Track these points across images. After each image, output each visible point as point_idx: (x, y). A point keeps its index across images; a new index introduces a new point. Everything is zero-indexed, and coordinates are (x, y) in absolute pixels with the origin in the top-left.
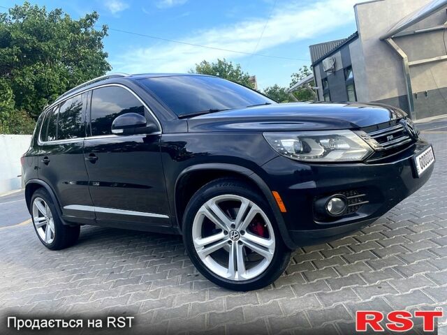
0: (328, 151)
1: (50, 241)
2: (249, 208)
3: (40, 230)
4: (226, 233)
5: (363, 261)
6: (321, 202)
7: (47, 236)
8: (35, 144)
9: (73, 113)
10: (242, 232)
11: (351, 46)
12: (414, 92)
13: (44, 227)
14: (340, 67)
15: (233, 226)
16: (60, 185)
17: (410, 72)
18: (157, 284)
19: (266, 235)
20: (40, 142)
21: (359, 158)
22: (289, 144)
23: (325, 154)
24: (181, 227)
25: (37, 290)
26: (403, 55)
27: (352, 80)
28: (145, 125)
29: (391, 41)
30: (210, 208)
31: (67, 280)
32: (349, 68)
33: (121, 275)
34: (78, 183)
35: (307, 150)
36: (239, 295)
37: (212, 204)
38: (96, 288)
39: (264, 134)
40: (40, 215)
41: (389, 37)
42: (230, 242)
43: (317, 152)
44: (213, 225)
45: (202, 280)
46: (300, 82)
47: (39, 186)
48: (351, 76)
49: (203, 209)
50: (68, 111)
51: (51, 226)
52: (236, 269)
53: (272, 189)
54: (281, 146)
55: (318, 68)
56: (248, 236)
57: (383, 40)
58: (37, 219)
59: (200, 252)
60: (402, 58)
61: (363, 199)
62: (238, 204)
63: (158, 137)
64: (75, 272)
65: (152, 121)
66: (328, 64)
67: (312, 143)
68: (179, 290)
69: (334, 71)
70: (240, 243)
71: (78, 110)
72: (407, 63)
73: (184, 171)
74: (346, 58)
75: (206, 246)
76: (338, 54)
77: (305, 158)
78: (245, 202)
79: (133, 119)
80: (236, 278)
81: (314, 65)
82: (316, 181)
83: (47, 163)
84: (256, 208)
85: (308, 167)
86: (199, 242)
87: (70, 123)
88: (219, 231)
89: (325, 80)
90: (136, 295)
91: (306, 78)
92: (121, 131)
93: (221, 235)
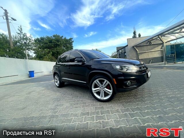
0: (127, 70)
1: (58, 86)
2: (106, 82)
3: (56, 83)
4: (100, 88)
5: (133, 97)
6: (125, 82)
7: (57, 84)
8: (56, 64)
9: (65, 57)
10: (104, 88)
11: (126, 48)
12: (139, 59)
13: (57, 82)
14: (123, 52)
15: (102, 86)
16: (61, 73)
17: (139, 54)
18: (82, 98)
19: (110, 89)
20: (58, 63)
21: (134, 72)
22: (118, 67)
23: (126, 71)
24: (89, 85)
25: (54, 97)
26: (138, 50)
27: (126, 55)
28: (82, 61)
29: (135, 47)
30: (97, 81)
31: (61, 95)
32: (125, 52)
33: (74, 95)
34: (64, 73)
35: (122, 69)
36: (102, 103)
37: (97, 80)
38: (68, 98)
39: (112, 65)
40: (56, 79)
41: (135, 46)
42: (101, 90)
43: (125, 70)
44: (97, 85)
45: (93, 98)
46: (114, 55)
47: (57, 73)
48: (125, 54)
49: (95, 81)
50: (64, 57)
51: (58, 82)
52: (102, 97)
53: (113, 78)
54: (116, 68)
55: (118, 52)
56: (105, 89)
57: (133, 47)
58: (55, 80)
59: (93, 92)
60: (137, 51)
61: (135, 82)
62: (104, 81)
63: (85, 64)
64: (63, 93)
65: (84, 60)
66: (120, 51)
67: (123, 68)
68: (87, 100)
69: (122, 53)
70: (103, 90)
71: (66, 57)
72: (138, 52)
73: (91, 72)
74: (125, 50)
75: (95, 90)
76: (123, 49)
77: (122, 71)
78: (106, 81)
79: (80, 59)
80: (102, 99)
81: (117, 51)
82: (124, 77)
83: (59, 68)
84: (108, 82)
85: (122, 73)
86: (93, 89)
87: (64, 60)
88: (98, 87)
89: (119, 55)
90: (77, 100)
91: (115, 54)
92: (77, 62)
93: (99, 88)
